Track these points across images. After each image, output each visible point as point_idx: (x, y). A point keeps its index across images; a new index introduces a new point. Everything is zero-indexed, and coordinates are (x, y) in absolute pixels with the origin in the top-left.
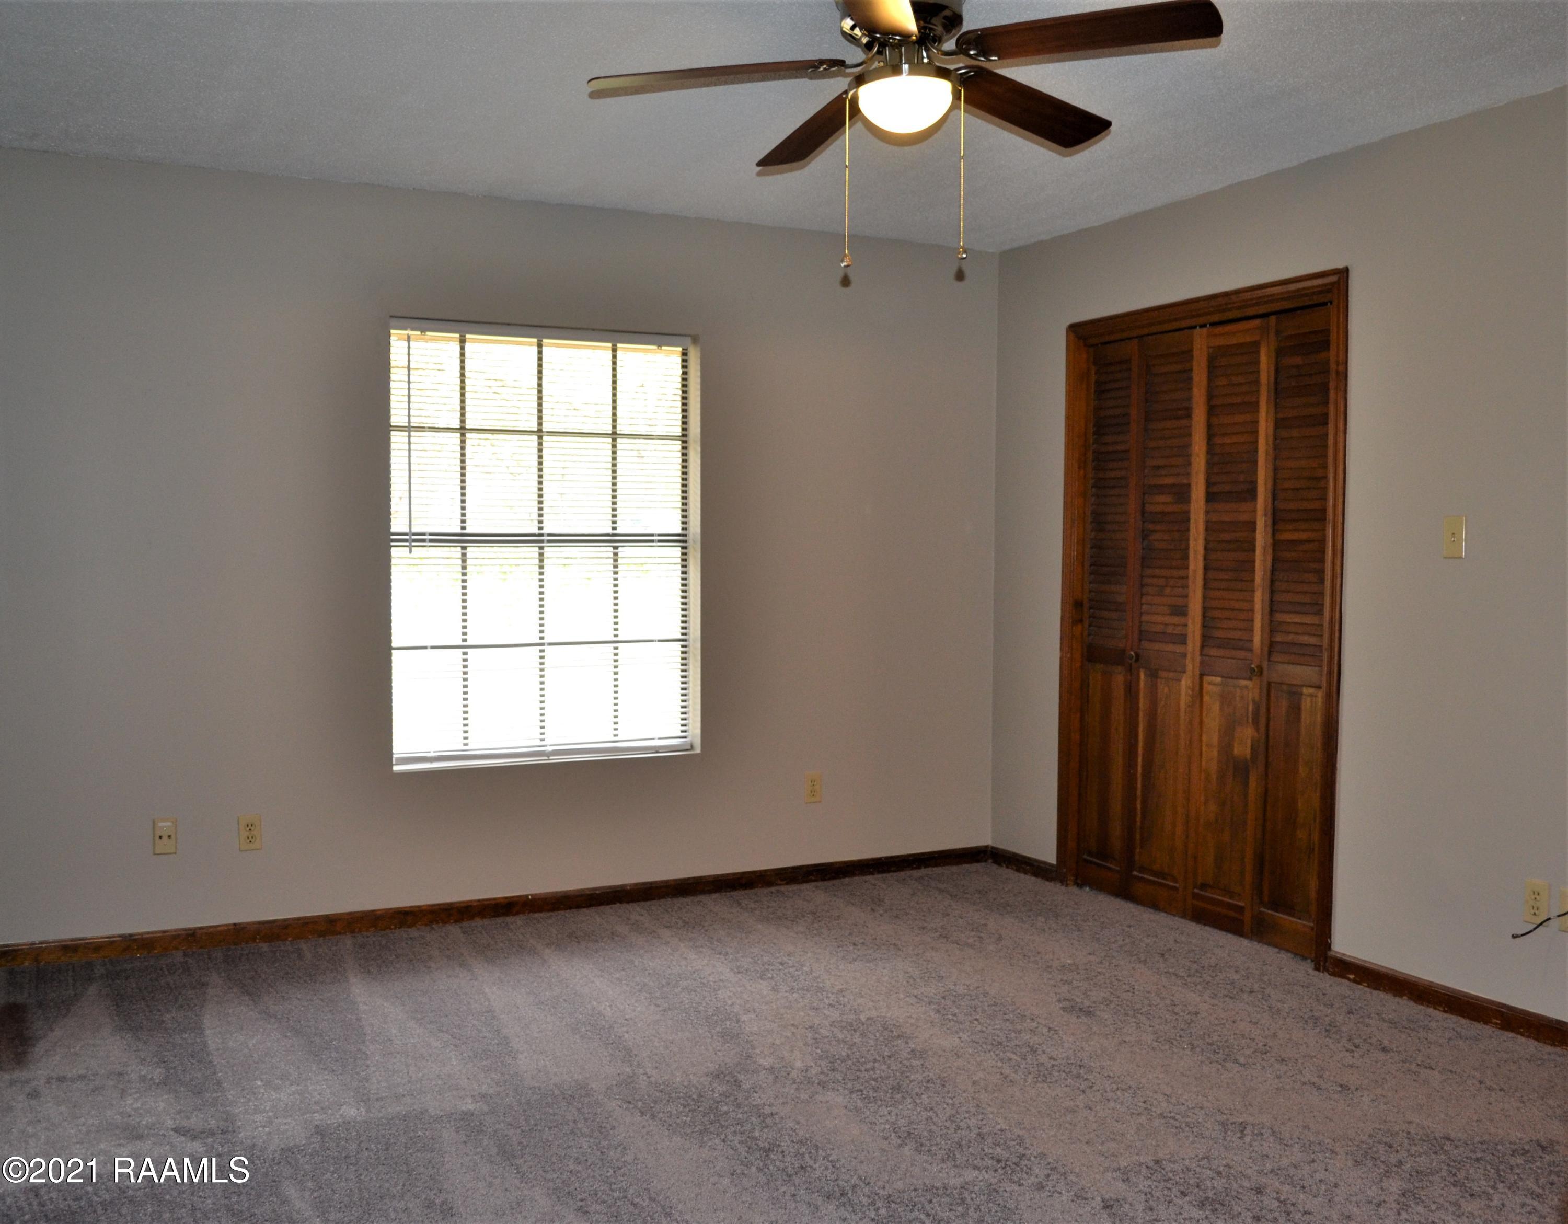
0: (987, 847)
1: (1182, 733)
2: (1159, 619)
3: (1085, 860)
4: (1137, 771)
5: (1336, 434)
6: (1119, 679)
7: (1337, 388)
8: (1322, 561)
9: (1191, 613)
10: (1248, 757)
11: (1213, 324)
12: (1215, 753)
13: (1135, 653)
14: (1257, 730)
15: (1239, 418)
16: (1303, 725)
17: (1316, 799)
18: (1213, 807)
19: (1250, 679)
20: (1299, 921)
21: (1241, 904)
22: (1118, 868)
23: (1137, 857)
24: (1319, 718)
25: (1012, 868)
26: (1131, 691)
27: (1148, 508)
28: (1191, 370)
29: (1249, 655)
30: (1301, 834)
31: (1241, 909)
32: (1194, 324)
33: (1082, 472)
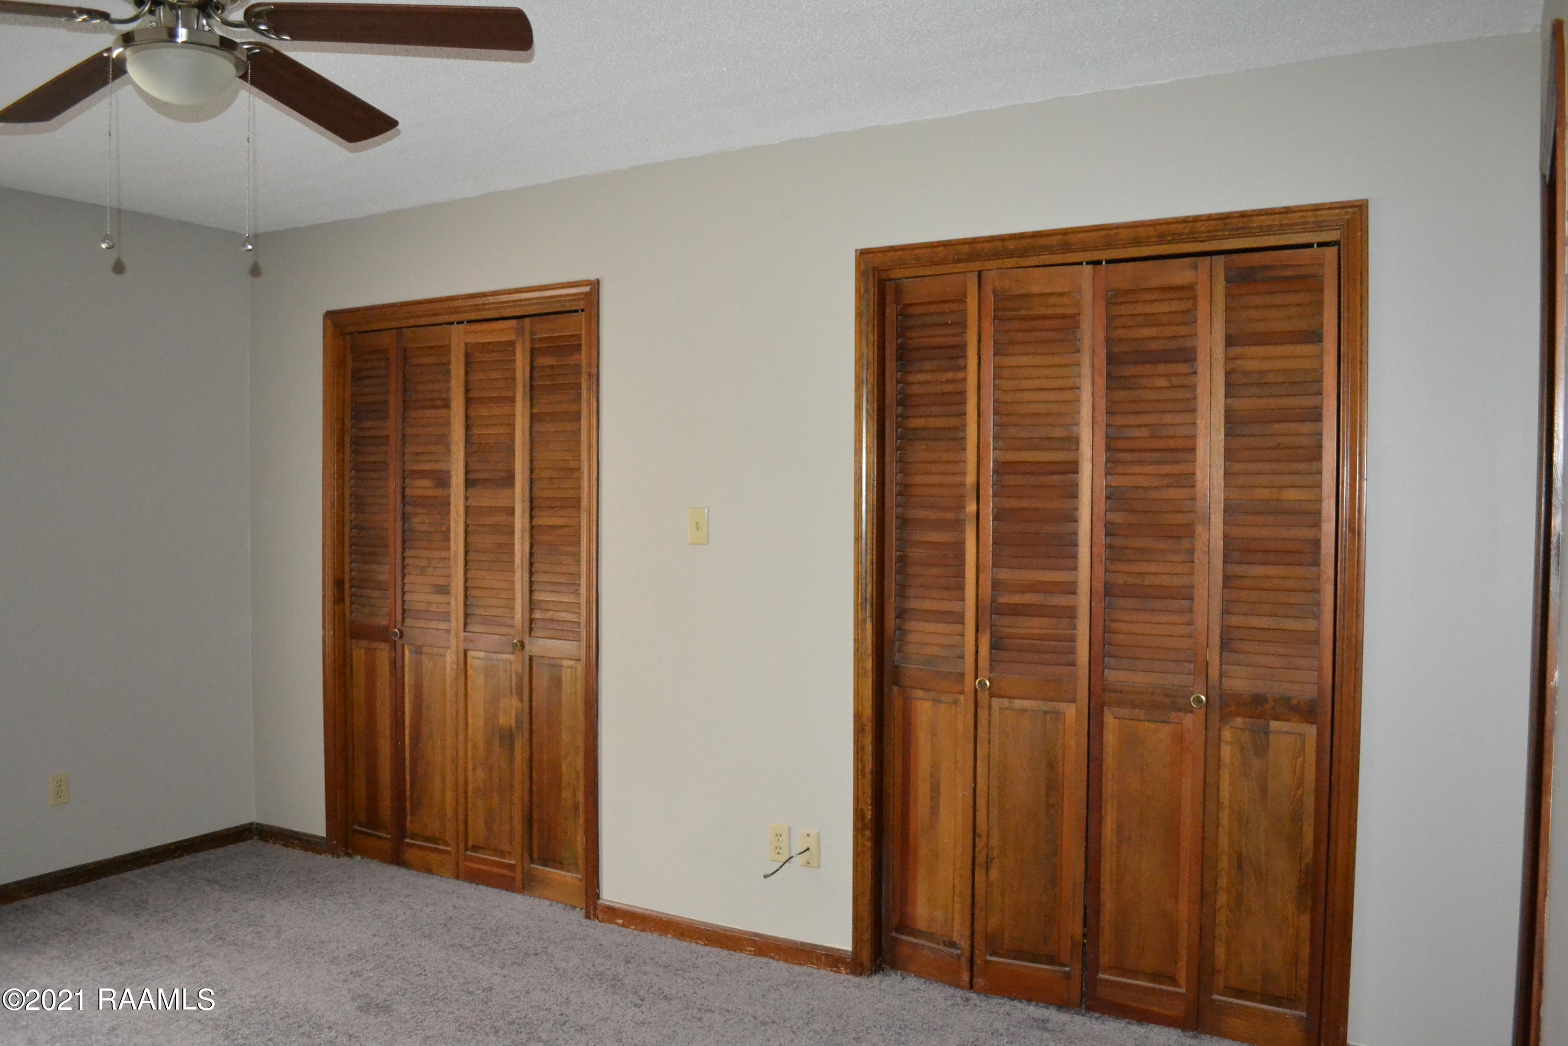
0: (252, 824)
1: (448, 704)
2: (423, 597)
3: (355, 830)
4: (404, 743)
5: (589, 432)
6: (383, 653)
7: (589, 390)
8: (578, 543)
9: (453, 592)
10: (513, 725)
11: (469, 322)
12: (481, 723)
13: (399, 630)
14: (521, 700)
15: (496, 411)
16: (564, 694)
17: (580, 761)
18: (480, 773)
19: (513, 653)
20: (569, 874)
21: (513, 862)
22: (390, 836)
23: (408, 825)
24: (580, 687)
25: (279, 844)
26: (396, 667)
27: (408, 491)
28: (449, 363)
29: (511, 631)
30: (566, 794)
31: (511, 867)
32: (451, 320)
33: (340, 456)
